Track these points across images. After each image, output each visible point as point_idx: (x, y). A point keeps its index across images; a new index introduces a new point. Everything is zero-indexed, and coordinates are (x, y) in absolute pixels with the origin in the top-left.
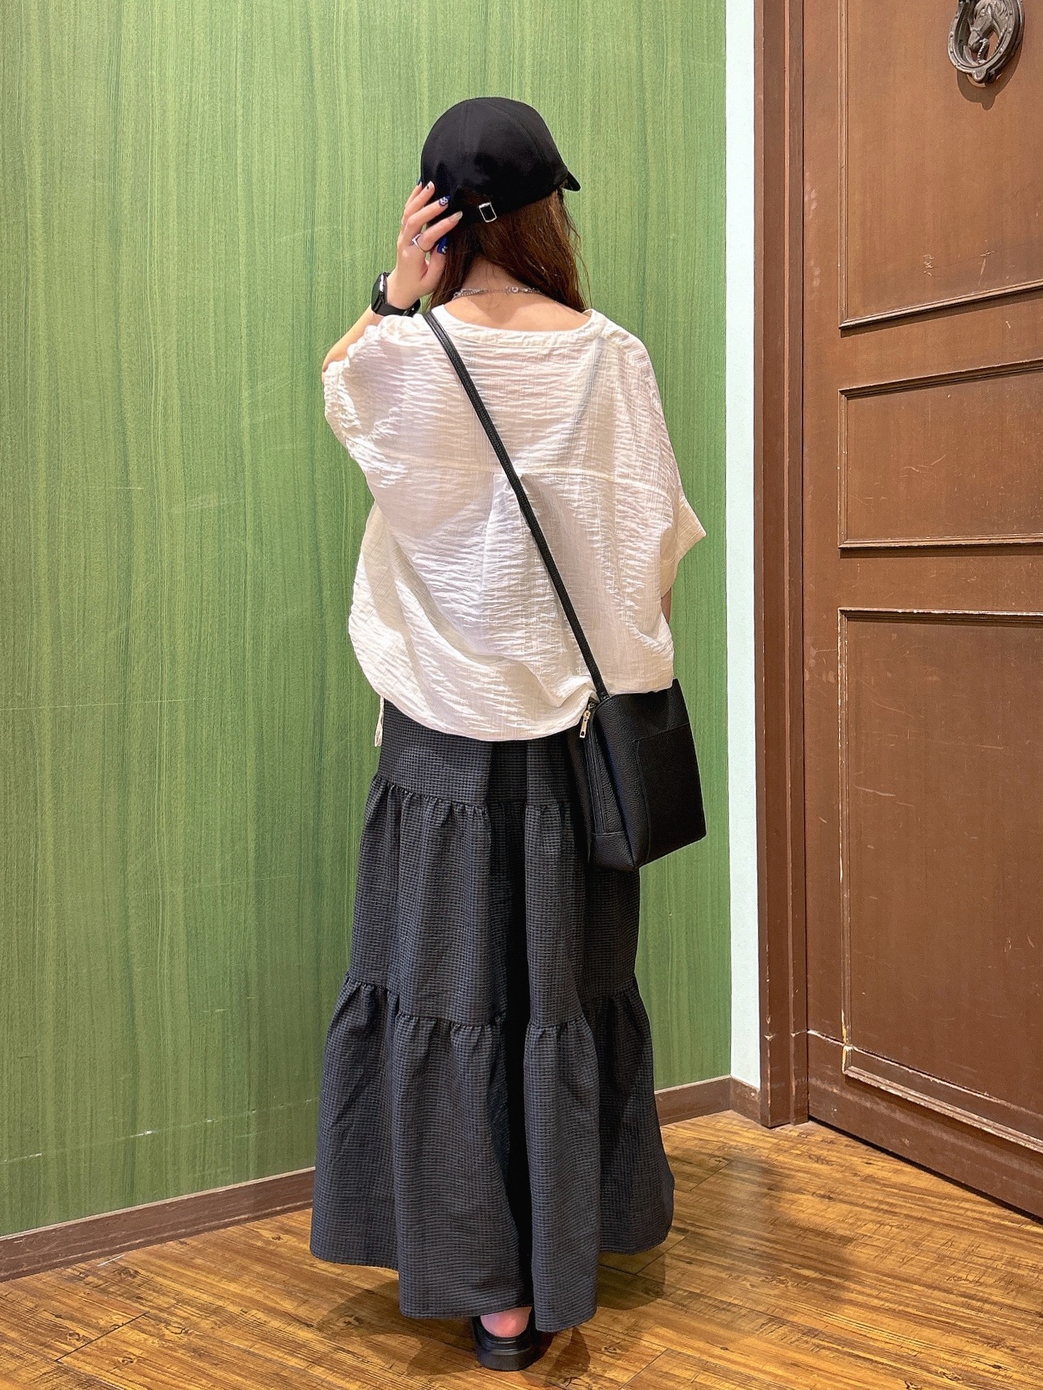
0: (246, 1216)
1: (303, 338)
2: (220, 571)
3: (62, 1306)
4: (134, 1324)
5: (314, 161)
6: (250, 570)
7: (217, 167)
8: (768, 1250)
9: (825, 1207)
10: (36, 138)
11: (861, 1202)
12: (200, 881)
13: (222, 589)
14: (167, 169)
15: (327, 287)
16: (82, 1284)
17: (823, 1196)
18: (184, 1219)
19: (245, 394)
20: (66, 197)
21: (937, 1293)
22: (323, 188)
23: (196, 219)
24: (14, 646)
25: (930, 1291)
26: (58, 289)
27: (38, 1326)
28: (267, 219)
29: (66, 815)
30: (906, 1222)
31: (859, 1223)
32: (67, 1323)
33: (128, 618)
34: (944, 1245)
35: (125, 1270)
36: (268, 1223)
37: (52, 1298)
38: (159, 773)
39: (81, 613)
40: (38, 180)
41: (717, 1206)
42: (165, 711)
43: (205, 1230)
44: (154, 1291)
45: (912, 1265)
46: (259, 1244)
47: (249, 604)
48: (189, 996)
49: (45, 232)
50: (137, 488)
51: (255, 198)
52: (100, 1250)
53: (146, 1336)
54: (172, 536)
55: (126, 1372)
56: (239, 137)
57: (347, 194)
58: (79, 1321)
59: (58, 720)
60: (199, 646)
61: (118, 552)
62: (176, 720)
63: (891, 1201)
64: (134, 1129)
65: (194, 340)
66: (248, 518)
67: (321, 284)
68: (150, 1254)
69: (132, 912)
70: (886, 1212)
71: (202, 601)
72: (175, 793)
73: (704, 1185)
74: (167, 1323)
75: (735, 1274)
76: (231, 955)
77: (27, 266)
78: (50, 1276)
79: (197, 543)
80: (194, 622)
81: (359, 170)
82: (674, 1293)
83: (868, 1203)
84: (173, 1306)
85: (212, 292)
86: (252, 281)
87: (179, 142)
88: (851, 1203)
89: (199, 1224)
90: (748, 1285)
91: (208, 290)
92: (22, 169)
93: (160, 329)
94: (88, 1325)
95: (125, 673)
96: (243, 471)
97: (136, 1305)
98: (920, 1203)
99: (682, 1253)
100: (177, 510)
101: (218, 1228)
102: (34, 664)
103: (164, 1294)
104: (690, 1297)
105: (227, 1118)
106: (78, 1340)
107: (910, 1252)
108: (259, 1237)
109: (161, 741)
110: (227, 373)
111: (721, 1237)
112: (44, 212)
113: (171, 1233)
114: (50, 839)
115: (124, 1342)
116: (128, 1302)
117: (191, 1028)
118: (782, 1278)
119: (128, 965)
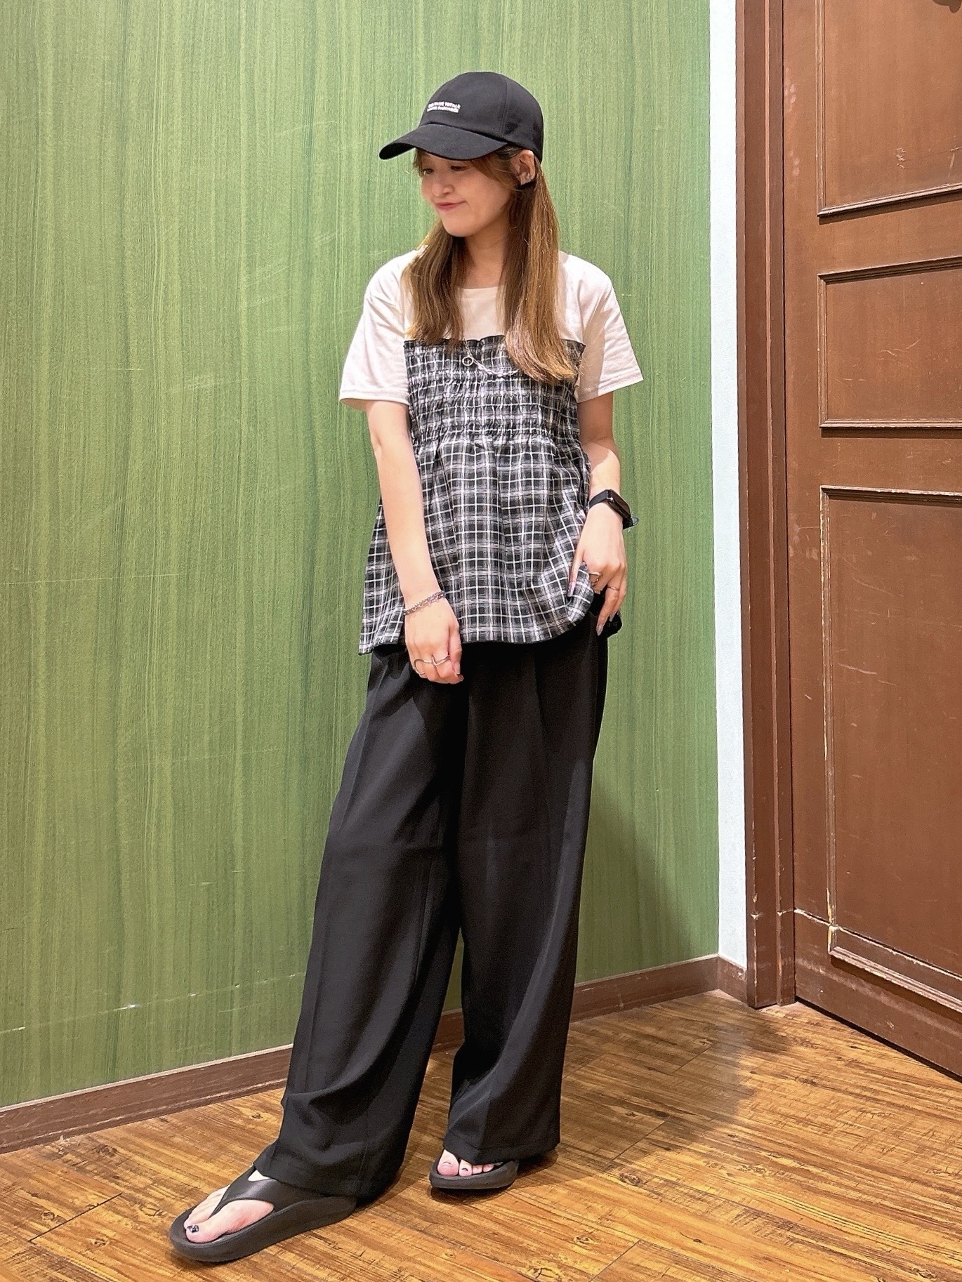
0: (227, 1093)
1: (301, 226)
2: (215, 448)
3: (39, 1185)
4: (109, 1205)
5: (314, 60)
6: (244, 447)
7: (220, 67)
8: (748, 1137)
9: (807, 1093)
10: (49, 39)
11: (844, 1087)
12: (188, 755)
13: (216, 465)
14: (173, 69)
15: (325, 178)
16: (60, 1162)
17: (806, 1081)
18: (165, 1095)
19: (244, 279)
20: (76, 96)
21: (915, 1186)
22: (321, 85)
23: (200, 114)
24: (13, 522)
25: (910, 1183)
26: (66, 181)
27: (15, 1204)
28: (268, 114)
29: (58, 688)
30: (888, 1110)
31: (841, 1110)
32: (42, 1202)
33: (124, 495)
34: (925, 1134)
35: (103, 1148)
36: (248, 1101)
37: (29, 1176)
38: (151, 646)
39: (79, 490)
40: (50, 79)
41: (699, 1090)
42: (157, 586)
43: (185, 1108)
44: (131, 1171)
45: (892, 1156)
46: (239, 1122)
47: (243, 480)
48: (175, 870)
49: (56, 128)
50: (135, 369)
51: (256, 95)
52: (81, 1127)
53: (120, 1218)
54: (169, 415)
55: (98, 1254)
56: (242, 38)
57: (344, 90)
58: (56, 1201)
59: (53, 594)
60: (193, 522)
61: (116, 431)
62: (168, 594)
63: (875, 1087)
64: (118, 1002)
65: (195, 228)
66: (243, 397)
67: (318, 175)
68: (129, 1131)
69: (120, 784)
70: (868, 1099)
71: (196, 479)
72: (166, 666)
73: (686, 1068)
74: (142, 1205)
75: (713, 1162)
76: (217, 828)
77: (37, 160)
78: (29, 1153)
79: (193, 422)
80: (189, 498)
81: (356, 68)
82: (651, 1180)
83: (851, 1090)
84: (149, 1186)
85: (213, 183)
86: (252, 172)
87: (185, 44)
88: (834, 1089)
89: (180, 1101)
90: (724, 1172)
91: (210, 181)
92: (36, 70)
93: (163, 219)
94: (62, 1204)
95: (120, 548)
96: (240, 353)
97: (113, 1184)
98: (902, 1090)
99: (660, 1139)
100: (175, 390)
101: (199, 1105)
102: (31, 539)
103: (141, 1174)
104: (666, 1185)
105: (211, 992)
106: (52, 1220)
107: (891, 1141)
108: (240, 1115)
109: (152, 616)
110: (226, 259)
111: (701, 1122)
112: (55, 109)
113: (152, 1110)
114: (43, 712)
115: (98, 1223)
116: (105, 1181)
117: (176, 901)
118: (759, 1167)
119: (116, 838)
